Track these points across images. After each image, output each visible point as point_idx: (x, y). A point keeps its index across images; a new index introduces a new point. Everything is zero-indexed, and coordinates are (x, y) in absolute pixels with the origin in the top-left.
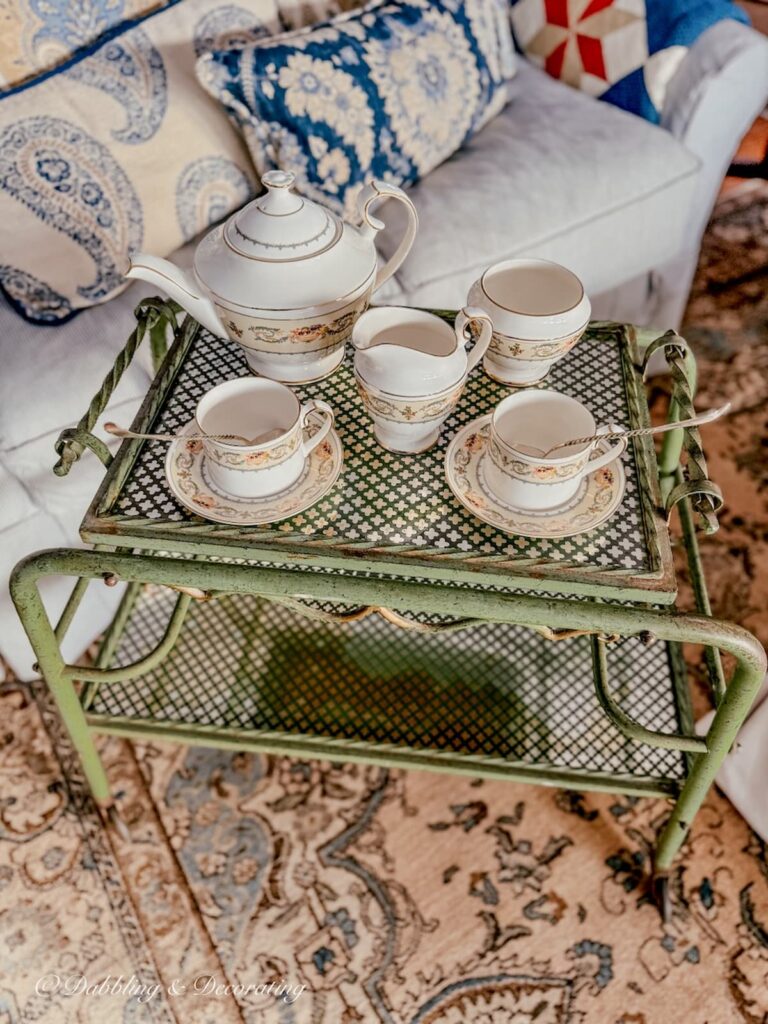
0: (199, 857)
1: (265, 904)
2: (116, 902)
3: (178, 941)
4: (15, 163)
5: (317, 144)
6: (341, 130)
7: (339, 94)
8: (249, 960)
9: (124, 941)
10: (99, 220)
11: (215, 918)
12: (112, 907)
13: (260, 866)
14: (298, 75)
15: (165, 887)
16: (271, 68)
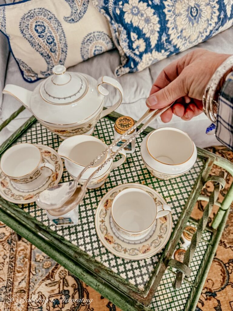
0: (37, 254)
1: (48, 278)
2: (11, 257)
3: (21, 276)
4: (28, 25)
5: (134, 35)
6: (144, 31)
7: (147, 17)
8: (37, 292)
9: (9, 268)
10: (51, 50)
11: (33, 275)
12: (10, 258)
13: (52, 266)
14: (131, 7)
15: (25, 258)
16: (121, 3)
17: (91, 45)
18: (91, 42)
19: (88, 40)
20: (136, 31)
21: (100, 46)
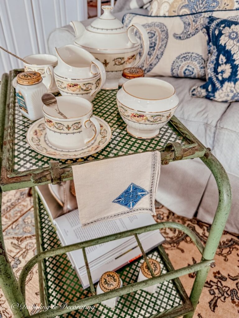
0: (29, 216)
1: (18, 239)
6: (235, 57)
11: (12, 228)
13: (29, 233)
14: (231, 31)
15: (19, 212)
16: (223, 25)
17: (184, 63)
18: (186, 60)
19: (184, 57)
20: (226, 55)
21: (193, 67)
